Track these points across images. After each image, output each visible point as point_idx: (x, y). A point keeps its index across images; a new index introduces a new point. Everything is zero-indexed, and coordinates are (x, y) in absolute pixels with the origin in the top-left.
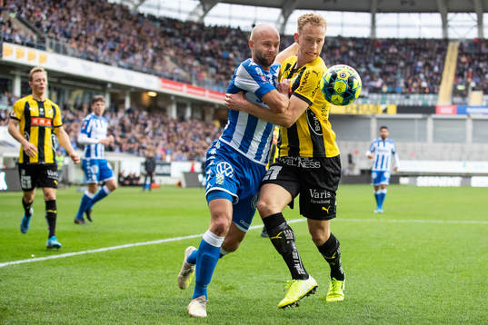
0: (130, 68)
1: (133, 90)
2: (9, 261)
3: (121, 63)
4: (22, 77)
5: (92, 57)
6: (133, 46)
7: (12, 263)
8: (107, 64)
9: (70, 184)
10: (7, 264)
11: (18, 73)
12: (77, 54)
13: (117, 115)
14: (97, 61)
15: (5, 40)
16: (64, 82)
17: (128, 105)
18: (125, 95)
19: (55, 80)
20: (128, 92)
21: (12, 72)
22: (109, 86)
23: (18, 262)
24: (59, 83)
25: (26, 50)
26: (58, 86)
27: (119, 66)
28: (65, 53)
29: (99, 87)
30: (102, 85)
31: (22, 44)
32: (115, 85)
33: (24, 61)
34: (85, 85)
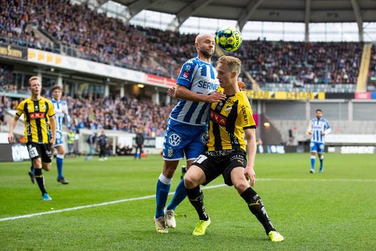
0: (124, 66)
1: (126, 83)
2: (35, 213)
3: (117, 62)
4: (43, 74)
5: (95, 59)
6: (126, 50)
7: (36, 214)
8: (106, 63)
9: (79, 154)
10: (33, 215)
11: (39, 71)
12: (84, 56)
13: (114, 102)
14: (99, 62)
15: (29, 46)
16: (74, 77)
17: (122, 94)
18: (120, 87)
19: (68, 76)
20: (122, 85)
21: (35, 70)
22: (108, 80)
23: (41, 214)
24: (70, 78)
25: (46, 54)
26: (70, 81)
27: (116, 65)
28: (75, 55)
29: (101, 81)
30: (102, 79)
31: (43, 49)
32: (113, 80)
33: (44, 62)
34: (90, 80)
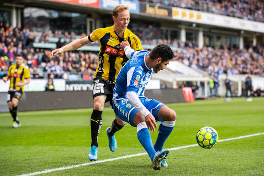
0: (255, 20)
1: (258, 34)
2: (181, 146)
3: (249, 17)
4: (186, 29)
5: (231, 14)
6: (256, 5)
7: (182, 147)
8: (240, 18)
9: (219, 97)
10: (180, 148)
11: (183, 27)
12: (221, 13)
13: (248, 51)
14: (234, 16)
15: (174, 6)
16: (213, 31)
17: (255, 43)
18: (253, 38)
19: (207, 30)
20: (255, 36)
21: (179, 26)
22: (242, 32)
23: (186, 147)
24: (210, 32)
25: (188, 12)
26: (210, 34)
27: (249, 19)
28: (213, 12)
29: (236, 34)
30: (236, 32)
31: (185, 8)
32: (247, 32)
33: (187, 19)
34: (227, 33)
